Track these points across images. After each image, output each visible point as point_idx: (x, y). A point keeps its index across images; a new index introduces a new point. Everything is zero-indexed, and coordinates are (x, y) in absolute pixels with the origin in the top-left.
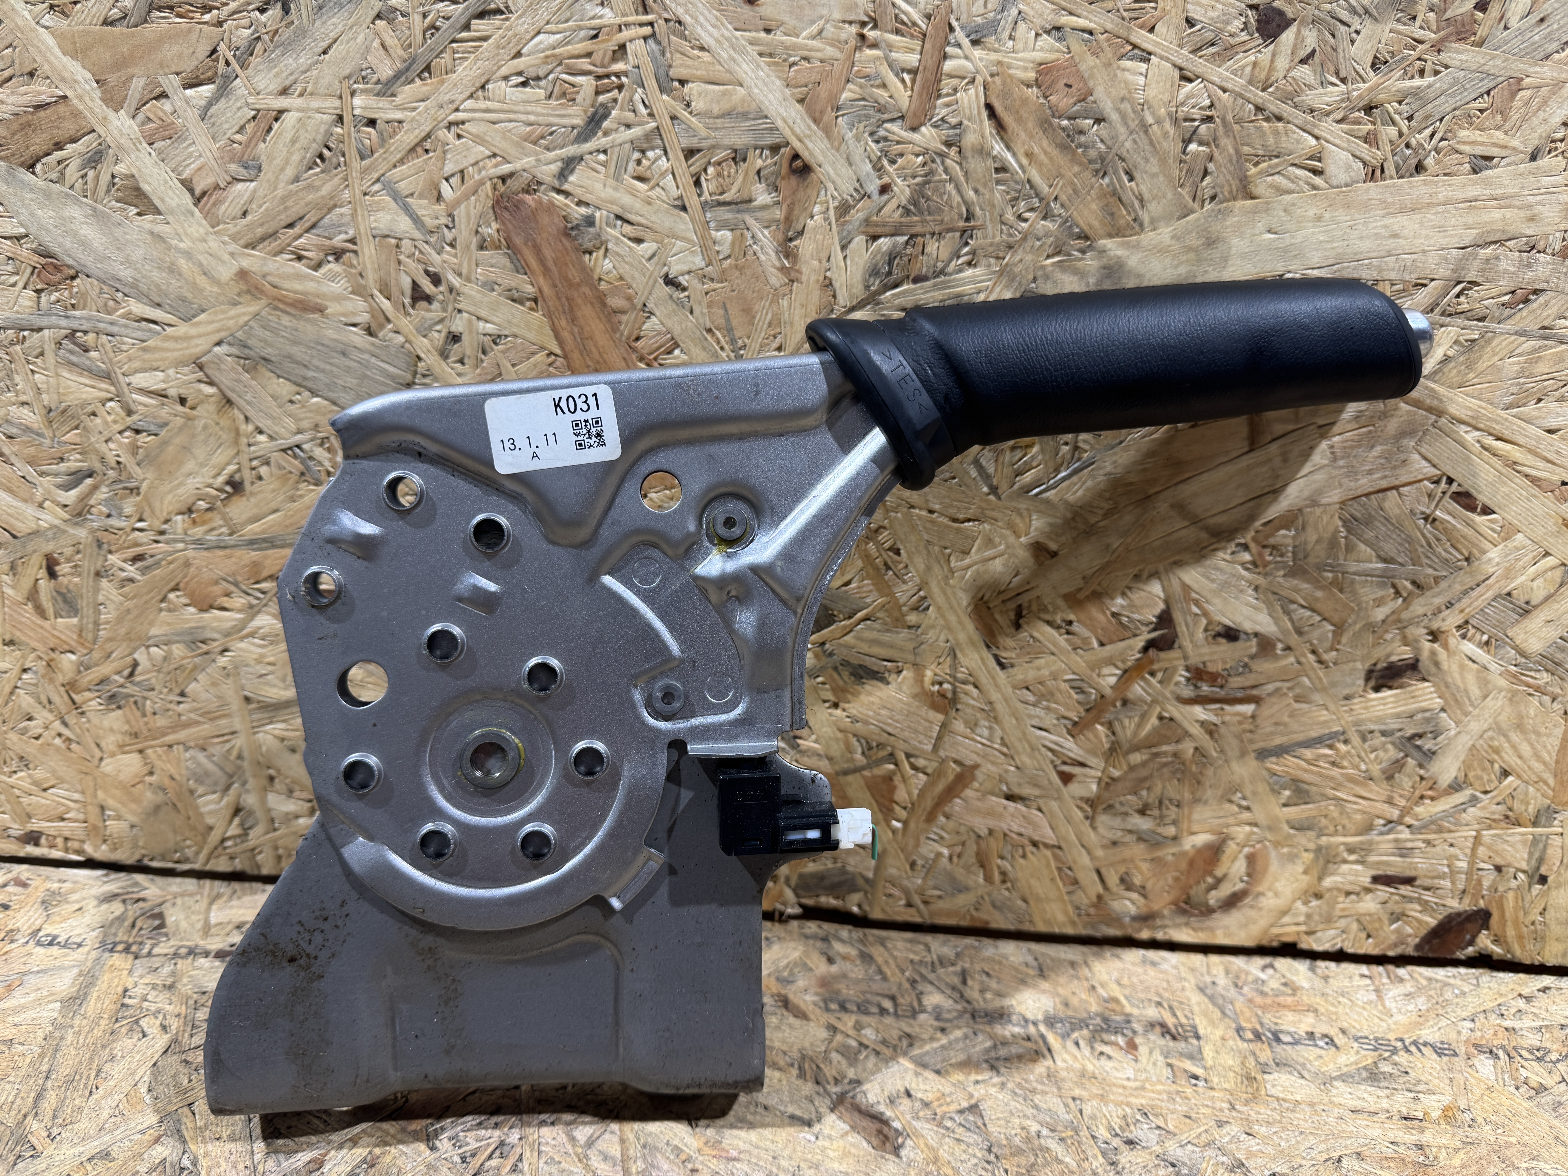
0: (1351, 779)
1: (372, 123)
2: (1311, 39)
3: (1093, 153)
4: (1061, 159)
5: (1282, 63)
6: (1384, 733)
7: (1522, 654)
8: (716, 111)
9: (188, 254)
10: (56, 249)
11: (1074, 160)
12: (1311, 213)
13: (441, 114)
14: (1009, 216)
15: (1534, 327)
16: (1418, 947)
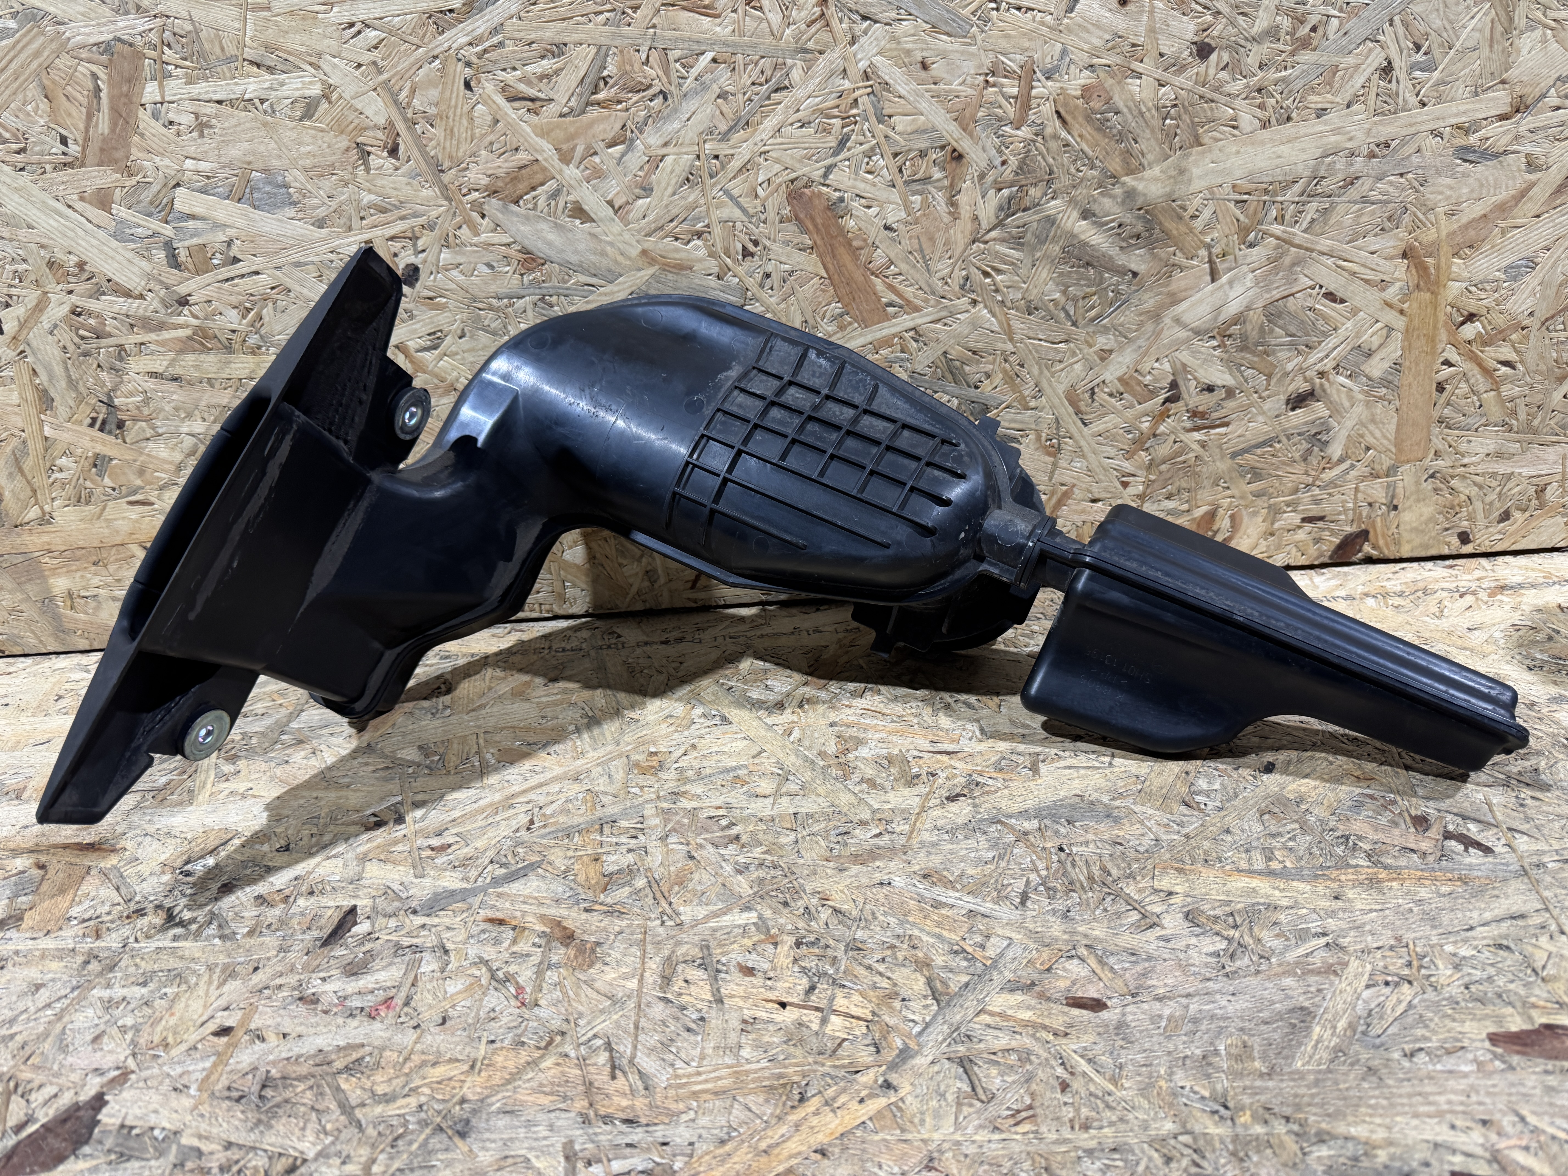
0: (1284, 463)
1: (716, 157)
2: (1226, 57)
3: (1115, 131)
4: (1098, 136)
5: (1212, 71)
6: (1299, 434)
7: (1370, 379)
8: (909, 130)
9: (611, 244)
10: (534, 250)
11: (1105, 135)
12: (1234, 149)
13: (756, 149)
14: (1073, 170)
15: (1358, 197)
16: (1331, 557)
